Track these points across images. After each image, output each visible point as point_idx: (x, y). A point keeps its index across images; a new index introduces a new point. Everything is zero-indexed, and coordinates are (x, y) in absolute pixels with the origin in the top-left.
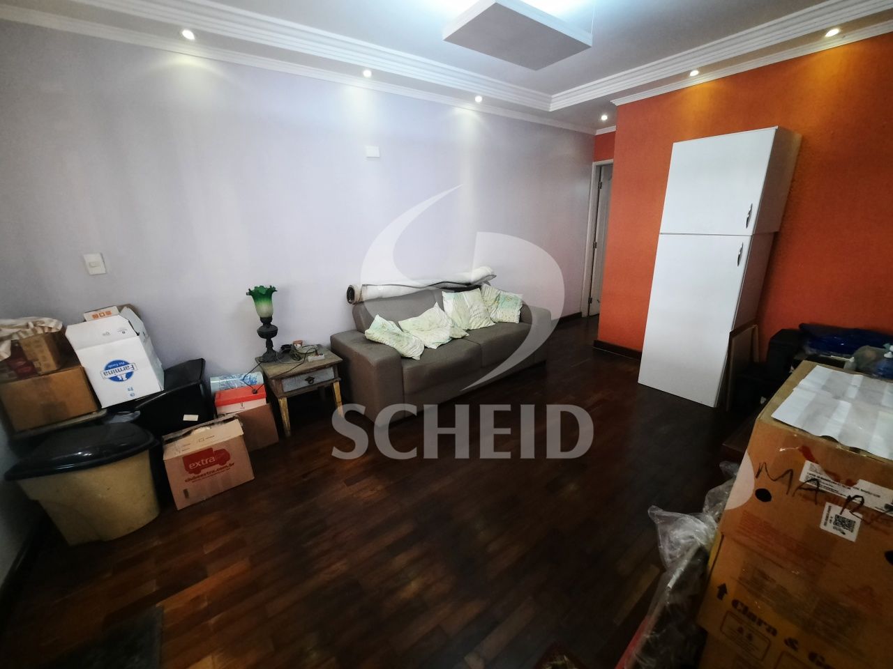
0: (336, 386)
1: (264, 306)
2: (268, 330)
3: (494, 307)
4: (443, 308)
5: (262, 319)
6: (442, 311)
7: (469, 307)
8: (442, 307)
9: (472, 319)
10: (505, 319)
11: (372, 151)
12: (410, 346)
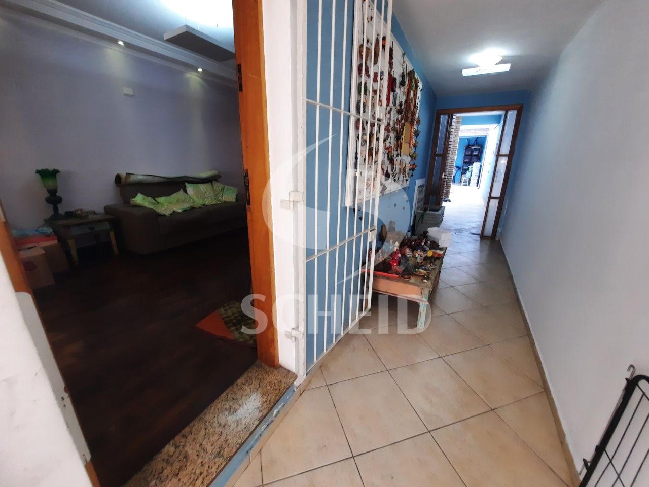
0: (112, 234)
1: (50, 183)
2: (54, 199)
3: (221, 193)
4: (186, 193)
5: (49, 191)
6: (185, 194)
7: (204, 192)
8: (185, 191)
9: (206, 199)
10: (228, 200)
11: (128, 91)
12: (163, 209)
